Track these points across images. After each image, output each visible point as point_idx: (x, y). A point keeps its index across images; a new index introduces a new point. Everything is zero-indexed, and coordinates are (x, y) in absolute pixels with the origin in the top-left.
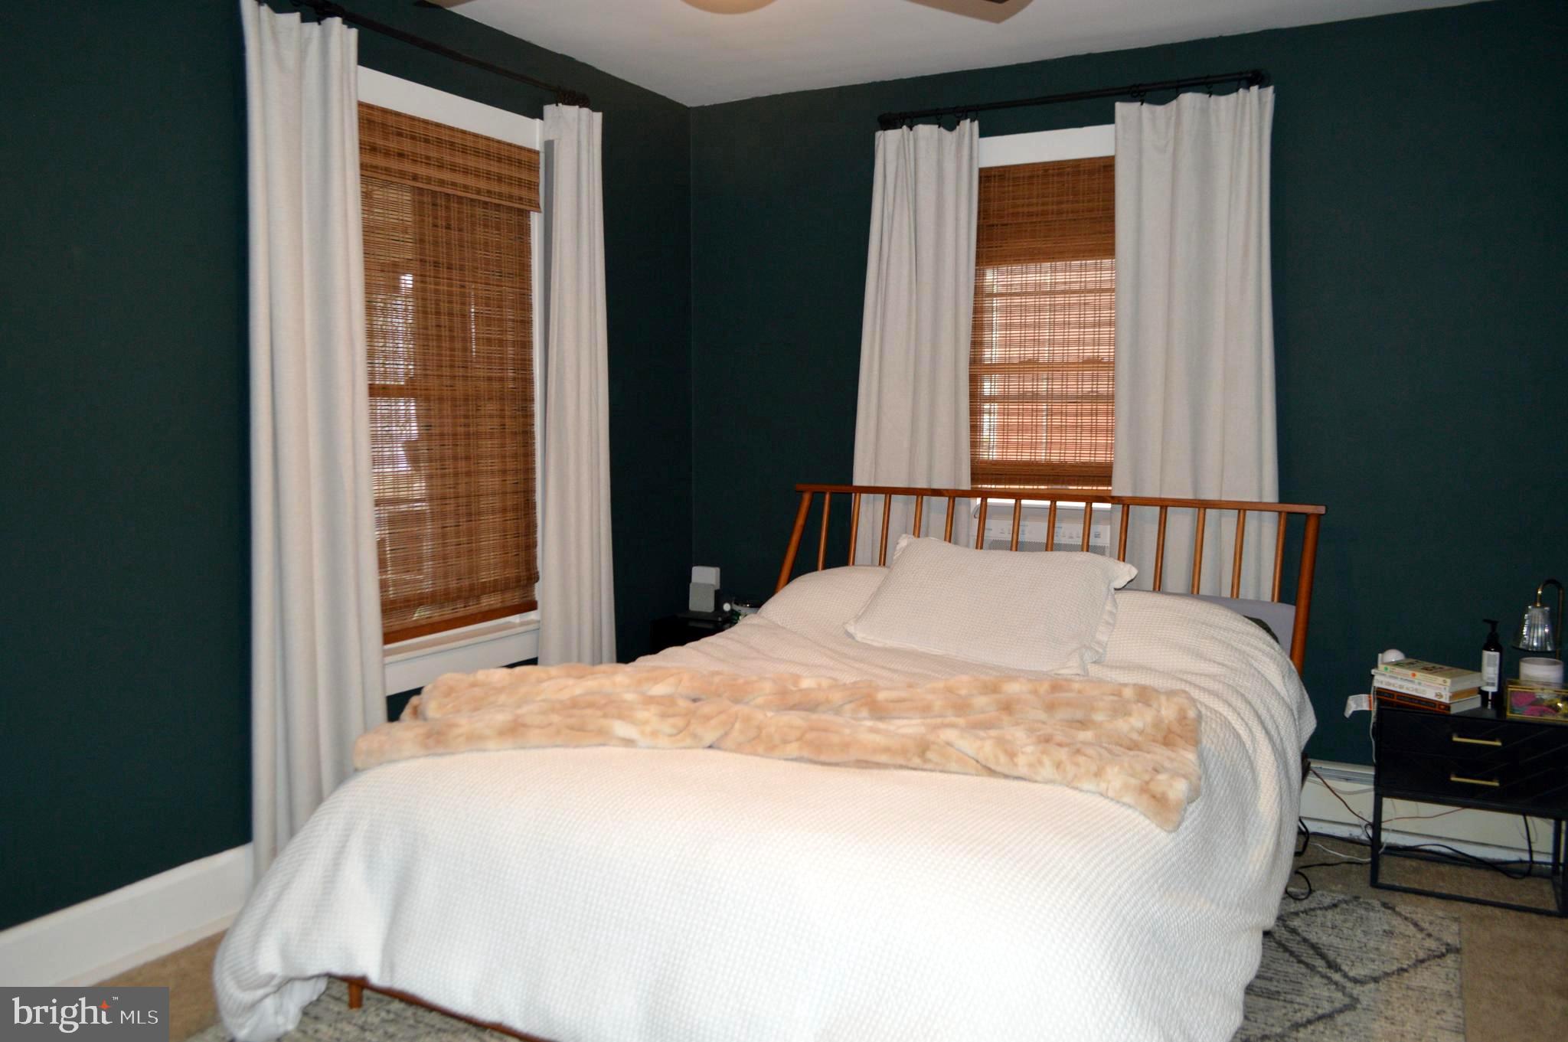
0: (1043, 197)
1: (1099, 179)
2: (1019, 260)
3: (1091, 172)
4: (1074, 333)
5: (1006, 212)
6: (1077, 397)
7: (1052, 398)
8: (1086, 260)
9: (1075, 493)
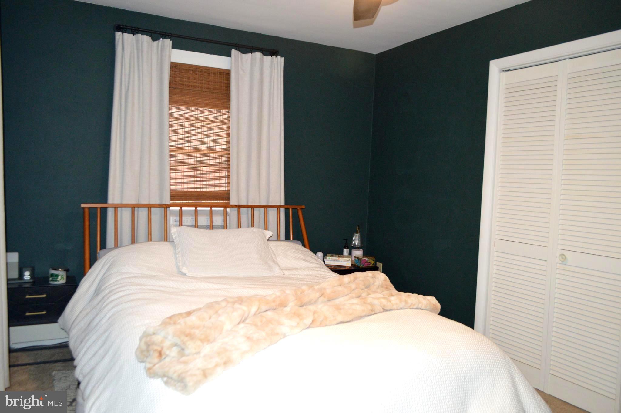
0: (194, 79)
1: (217, 77)
2: (182, 104)
3: (214, 73)
4: (206, 138)
5: (178, 83)
6: (207, 164)
7: (197, 164)
8: (210, 109)
9: (208, 204)
